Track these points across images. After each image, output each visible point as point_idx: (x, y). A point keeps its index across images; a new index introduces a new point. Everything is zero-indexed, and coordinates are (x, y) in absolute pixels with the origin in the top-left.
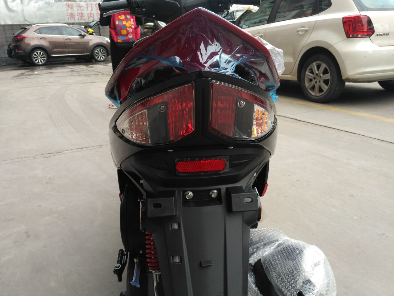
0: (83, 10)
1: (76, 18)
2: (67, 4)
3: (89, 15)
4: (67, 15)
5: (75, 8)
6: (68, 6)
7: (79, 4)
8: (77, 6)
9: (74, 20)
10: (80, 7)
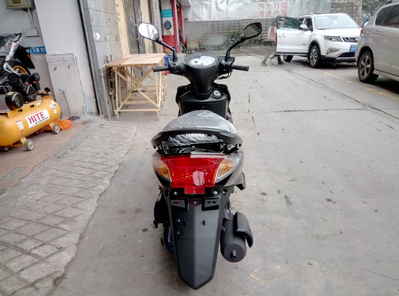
0: (271, 8)
1: (265, 14)
2: (260, 4)
3: (275, 12)
4: (258, 13)
5: (265, 7)
6: (260, 5)
7: (269, 3)
8: (267, 5)
9: (263, 17)
10: (269, 6)
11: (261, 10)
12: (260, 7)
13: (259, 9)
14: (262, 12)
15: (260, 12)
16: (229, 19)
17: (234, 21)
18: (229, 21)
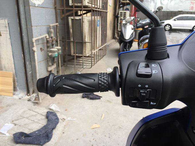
2: (191, 2)
9: (193, 10)
11: (192, 5)
12: (191, 4)
13: (191, 5)
14: (192, 7)
15: (191, 7)
16: (168, 10)
17: (172, 12)
18: (168, 11)
